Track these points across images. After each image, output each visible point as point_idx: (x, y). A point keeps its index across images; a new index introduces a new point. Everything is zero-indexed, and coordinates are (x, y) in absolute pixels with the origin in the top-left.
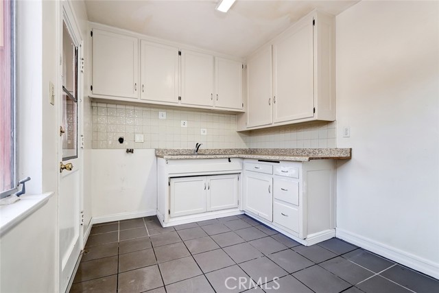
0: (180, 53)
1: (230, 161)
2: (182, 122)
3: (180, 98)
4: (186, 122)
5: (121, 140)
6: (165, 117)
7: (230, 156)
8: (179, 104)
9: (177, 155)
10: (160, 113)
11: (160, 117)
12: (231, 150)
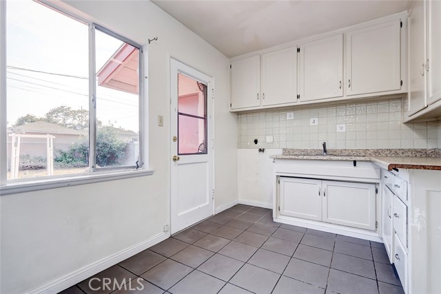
0: (298, 50)
1: (355, 165)
2: (312, 120)
3: (298, 97)
4: (316, 119)
5: (256, 142)
6: (292, 118)
7: (358, 158)
8: (299, 103)
9: (304, 155)
10: (288, 114)
11: (288, 118)
12: (390, 150)
